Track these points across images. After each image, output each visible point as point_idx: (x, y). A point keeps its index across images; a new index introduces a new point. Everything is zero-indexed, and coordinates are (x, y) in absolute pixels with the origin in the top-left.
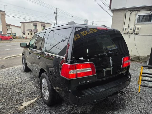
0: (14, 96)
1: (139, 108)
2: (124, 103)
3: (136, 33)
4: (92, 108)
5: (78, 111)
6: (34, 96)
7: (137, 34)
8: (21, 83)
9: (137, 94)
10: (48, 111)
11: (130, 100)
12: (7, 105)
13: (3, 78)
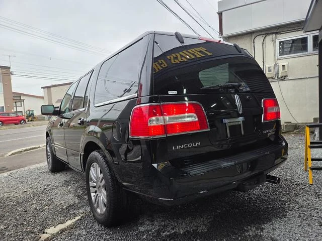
0: (28, 217)
1: (318, 213)
2: (282, 206)
3: (282, 77)
4: (210, 222)
5: (177, 231)
6: (74, 213)
7: (284, 78)
8: (43, 192)
9: (307, 189)
10: (108, 237)
11: (293, 200)
12: (10, 236)
13: (2, 187)
